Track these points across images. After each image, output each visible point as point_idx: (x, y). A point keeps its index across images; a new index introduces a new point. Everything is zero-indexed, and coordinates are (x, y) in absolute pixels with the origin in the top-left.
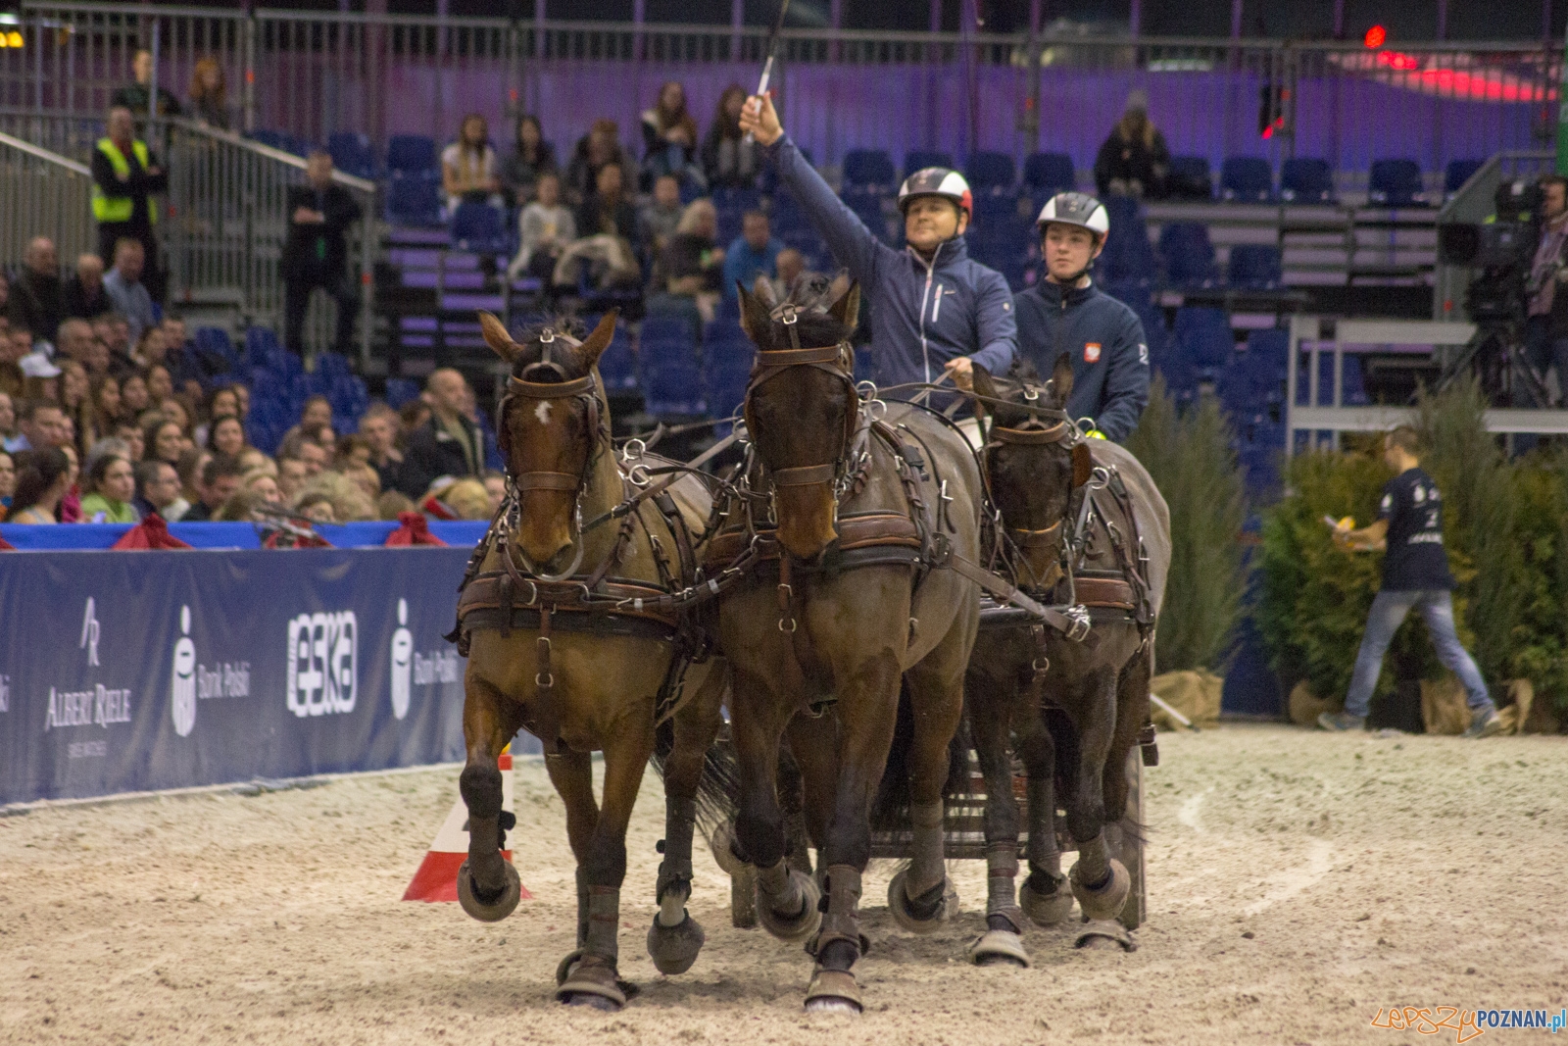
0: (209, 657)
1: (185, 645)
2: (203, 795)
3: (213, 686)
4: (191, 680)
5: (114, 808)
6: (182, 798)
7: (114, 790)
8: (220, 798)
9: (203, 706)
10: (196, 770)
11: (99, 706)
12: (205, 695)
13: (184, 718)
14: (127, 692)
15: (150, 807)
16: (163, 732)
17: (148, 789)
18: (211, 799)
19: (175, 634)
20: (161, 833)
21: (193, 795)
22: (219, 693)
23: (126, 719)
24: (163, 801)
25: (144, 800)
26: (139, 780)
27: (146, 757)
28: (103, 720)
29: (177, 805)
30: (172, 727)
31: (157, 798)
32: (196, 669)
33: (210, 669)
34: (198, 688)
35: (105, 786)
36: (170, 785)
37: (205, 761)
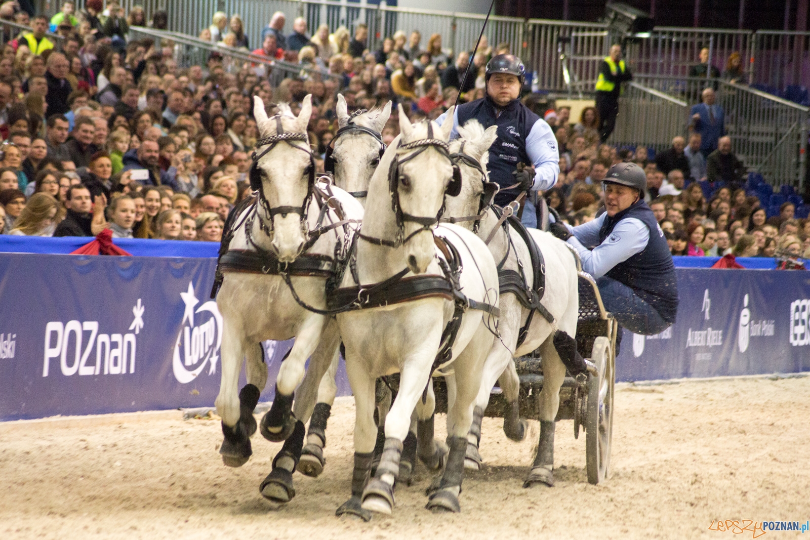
0: (756, 317)
1: (746, 312)
2: (753, 379)
3: (757, 331)
4: (747, 327)
5: (715, 383)
6: (744, 380)
7: (714, 375)
8: (761, 381)
9: (752, 339)
10: (748, 368)
11: (709, 338)
12: (753, 334)
13: (743, 343)
14: (721, 332)
15: (731, 383)
16: (735, 350)
17: (728, 375)
18: (756, 381)
19: (741, 307)
20: (743, 395)
21: (749, 379)
22: (759, 334)
23: (720, 343)
24: (736, 381)
25: (728, 380)
26: (724, 371)
27: (728, 360)
28: (711, 344)
29: (742, 383)
30: (738, 348)
31: (733, 380)
32: (750, 321)
33: (756, 323)
34: (750, 331)
35: (710, 373)
36: (737, 374)
37: (752, 364)
